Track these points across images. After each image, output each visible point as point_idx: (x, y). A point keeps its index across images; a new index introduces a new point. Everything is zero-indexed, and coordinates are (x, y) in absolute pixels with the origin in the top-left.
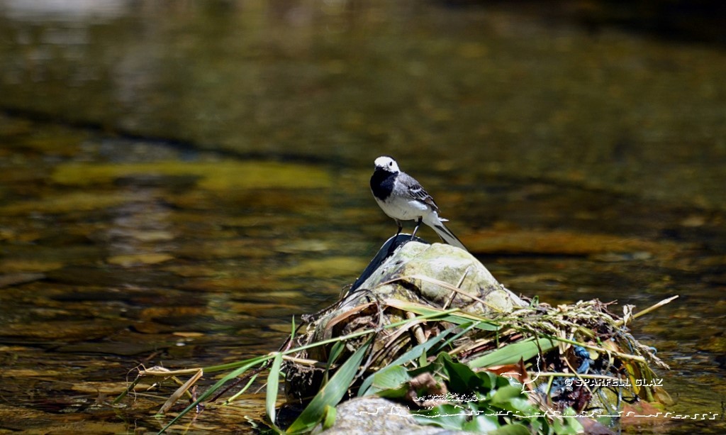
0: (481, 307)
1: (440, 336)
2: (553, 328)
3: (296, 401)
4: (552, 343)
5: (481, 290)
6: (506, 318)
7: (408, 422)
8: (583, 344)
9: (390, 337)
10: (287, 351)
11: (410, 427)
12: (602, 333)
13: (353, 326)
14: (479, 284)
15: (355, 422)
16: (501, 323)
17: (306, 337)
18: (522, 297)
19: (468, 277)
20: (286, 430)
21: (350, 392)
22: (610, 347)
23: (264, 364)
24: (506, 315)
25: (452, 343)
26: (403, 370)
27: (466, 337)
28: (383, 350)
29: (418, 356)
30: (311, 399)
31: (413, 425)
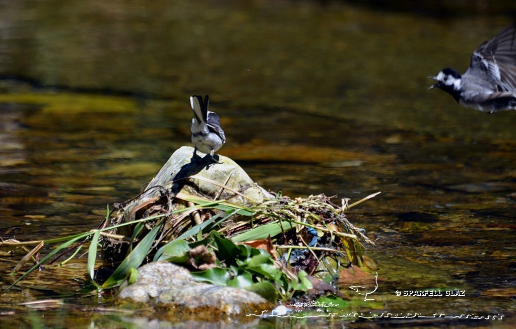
0: (241, 199)
1: (212, 219)
2: (292, 214)
3: (110, 264)
4: (291, 224)
5: (241, 186)
6: (258, 207)
7: (188, 280)
8: (313, 226)
9: (176, 220)
10: (103, 229)
11: (190, 284)
12: (326, 218)
13: (150, 212)
14: (239, 183)
15: (151, 280)
16: (255, 210)
17: (117, 219)
18: (270, 192)
19: (232, 178)
20: (102, 285)
21: (147, 258)
22: (332, 228)
23: (87, 238)
24: (258, 205)
25: (220, 224)
26: (185, 243)
27: (230, 220)
28: (171, 229)
29: (196, 233)
30: (120, 263)
31: (192, 282)
